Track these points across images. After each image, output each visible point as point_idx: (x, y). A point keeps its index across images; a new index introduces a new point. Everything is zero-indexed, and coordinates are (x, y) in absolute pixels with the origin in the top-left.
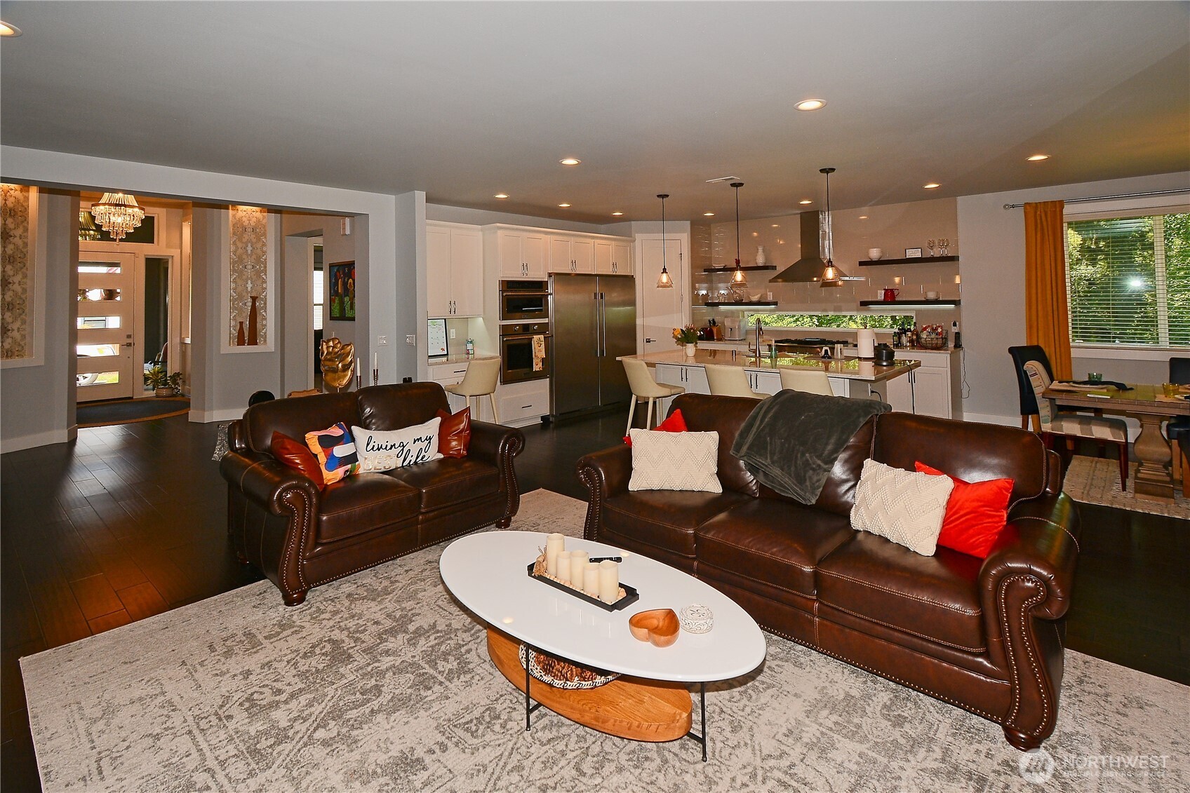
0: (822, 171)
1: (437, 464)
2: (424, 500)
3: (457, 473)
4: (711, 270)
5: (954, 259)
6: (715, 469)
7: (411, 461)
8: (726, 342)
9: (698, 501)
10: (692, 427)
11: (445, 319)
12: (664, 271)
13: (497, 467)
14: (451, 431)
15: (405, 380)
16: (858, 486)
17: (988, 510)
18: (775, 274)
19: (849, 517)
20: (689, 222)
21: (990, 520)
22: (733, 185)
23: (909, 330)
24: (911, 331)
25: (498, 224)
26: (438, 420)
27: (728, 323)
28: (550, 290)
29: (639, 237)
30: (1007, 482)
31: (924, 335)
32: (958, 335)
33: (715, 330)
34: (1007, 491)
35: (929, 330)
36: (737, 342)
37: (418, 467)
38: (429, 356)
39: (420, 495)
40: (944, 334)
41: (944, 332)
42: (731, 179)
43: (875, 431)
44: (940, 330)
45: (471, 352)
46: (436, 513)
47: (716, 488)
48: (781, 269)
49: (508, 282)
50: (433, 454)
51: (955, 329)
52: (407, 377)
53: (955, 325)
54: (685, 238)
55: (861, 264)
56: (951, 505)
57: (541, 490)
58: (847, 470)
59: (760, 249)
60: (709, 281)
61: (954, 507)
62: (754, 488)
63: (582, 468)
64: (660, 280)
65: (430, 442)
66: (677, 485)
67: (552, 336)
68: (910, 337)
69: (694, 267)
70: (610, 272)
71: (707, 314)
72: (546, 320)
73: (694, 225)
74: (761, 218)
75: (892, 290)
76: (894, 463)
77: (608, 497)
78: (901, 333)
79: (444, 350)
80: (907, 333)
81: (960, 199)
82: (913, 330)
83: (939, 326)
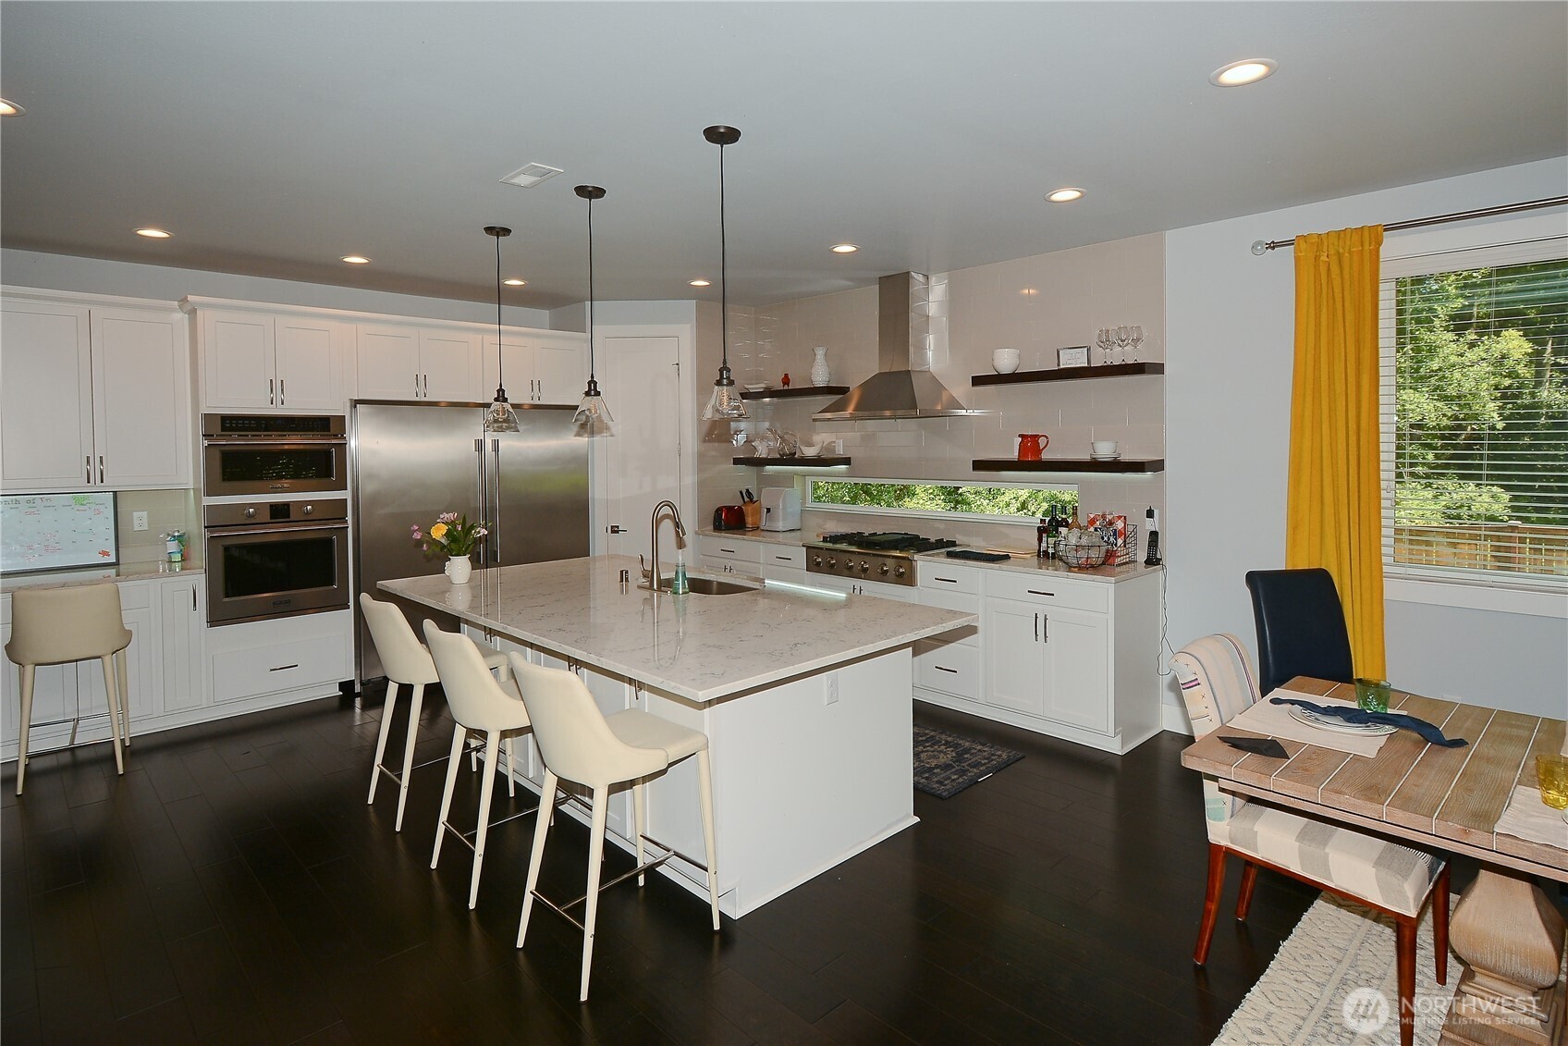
5: (1158, 369)
11: (115, 493)
20: (695, 302)
23: (1065, 523)
24: (1067, 524)
25: (192, 298)
27: (767, 498)
28: (351, 433)
29: (599, 332)
32: (1155, 535)
33: (749, 510)
35: (1100, 524)
40: (1127, 535)
41: (1130, 528)
44: (1120, 525)
45: (175, 558)
49: (225, 418)
51: (1150, 525)
53: (1150, 514)
54: (685, 332)
55: (979, 380)
59: (820, 353)
70: (523, 399)
71: (739, 479)
72: (337, 495)
75: (1035, 438)
78: (1047, 530)
79: (105, 554)
80: (1060, 529)
81: (1172, 237)
82: (1070, 521)
83: (1119, 517)
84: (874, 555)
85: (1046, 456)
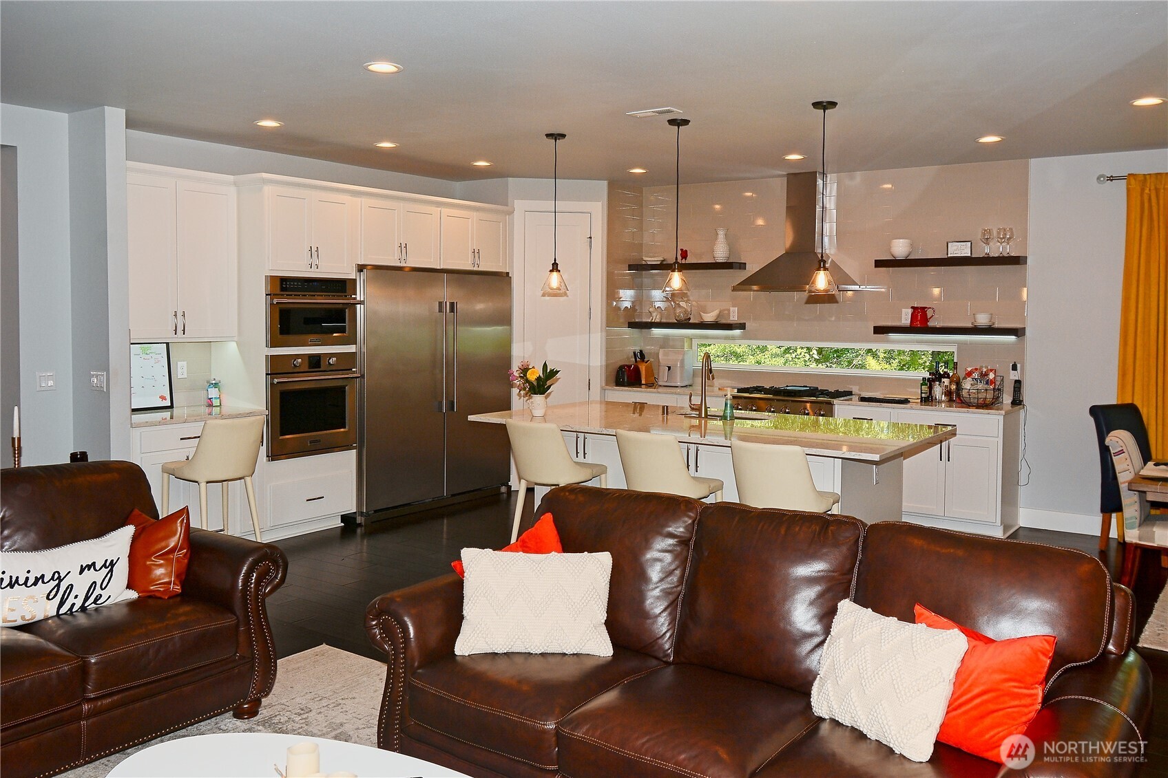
0: (817, 105)
1: (125, 611)
2: (93, 676)
3: (157, 626)
4: (639, 267)
5: (1017, 261)
6: (603, 617)
7: (74, 604)
8: (660, 390)
9: (568, 672)
10: (570, 544)
11: (167, 344)
12: (555, 267)
13: (235, 614)
14: (153, 550)
15: (74, 457)
16: (825, 644)
17: (1015, 687)
18: (742, 276)
19: (809, 695)
20: (605, 183)
21: (1016, 703)
22: (672, 122)
23: (946, 375)
24: (948, 376)
25: (265, 175)
26: (129, 530)
27: (664, 358)
28: (359, 296)
29: (519, 205)
30: (1046, 640)
31: (967, 385)
32: (1018, 383)
33: (643, 368)
34: (1045, 654)
35: (976, 375)
36: (678, 390)
37: (89, 615)
38: (134, 410)
39: (84, 669)
40: (998, 383)
41: (999, 379)
42: (669, 111)
43: (860, 552)
44: (991, 376)
45: (216, 402)
46: (115, 698)
47: (603, 648)
48: (753, 268)
49: (283, 280)
50: (118, 592)
51: (1014, 376)
52: (78, 450)
53: (1014, 368)
54: (597, 210)
55: (879, 264)
56: (962, 676)
57: (324, 647)
58: (815, 616)
59: (721, 234)
60: (637, 286)
61: (965, 681)
62: (667, 646)
63: (377, 617)
64: (547, 283)
65: (111, 571)
66: (536, 644)
67: (363, 376)
68: (946, 387)
69: (612, 259)
70: (467, 266)
71: (632, 341)
72: (351, 349)
73: (612, 186)
74: (727, 180)
75: (923, 309)
76: (882, 608)
77: (419, 667)
78: (934, 380)
79: (163, 398)
80: (943, 380)
81: (1034, 163)
82: (951, 374)
83: (991, 370)
84: (793, 401)
85: (931, 324)
